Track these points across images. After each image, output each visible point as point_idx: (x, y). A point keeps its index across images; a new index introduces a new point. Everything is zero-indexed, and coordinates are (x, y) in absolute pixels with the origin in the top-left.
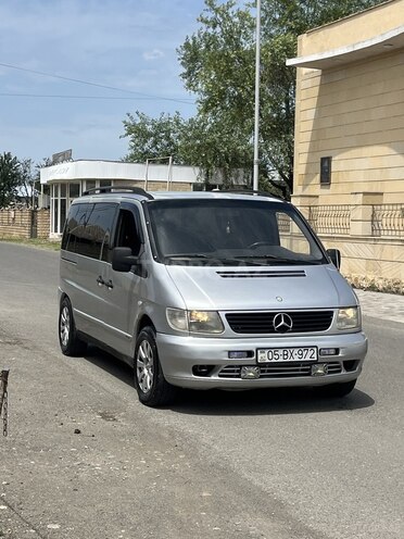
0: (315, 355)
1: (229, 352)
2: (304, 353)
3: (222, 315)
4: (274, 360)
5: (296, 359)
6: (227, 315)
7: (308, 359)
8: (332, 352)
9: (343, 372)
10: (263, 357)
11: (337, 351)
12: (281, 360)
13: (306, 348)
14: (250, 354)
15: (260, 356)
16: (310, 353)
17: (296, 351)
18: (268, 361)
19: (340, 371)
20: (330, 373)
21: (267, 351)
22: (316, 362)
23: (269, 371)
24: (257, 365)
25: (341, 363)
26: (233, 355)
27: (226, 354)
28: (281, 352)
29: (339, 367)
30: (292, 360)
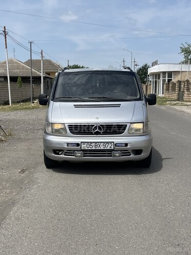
0: (113, 147)
1: (68, 144)
2: (107, 145)
3: (66, 125)
4: (90, 148)
5: (102, 148)
6: (68, 126)
7: (108, 148)
8: (124, 145)
9: (132, 156)
10: (84, 147)
11: (126, 145)
12: (94, 148)
13: (108, 143)
14: (78, 145)
16: (110, 145)
17: (102, 144)
18: (86, 148)
19: (130, 155)
20: (122, 156)
21: (86, 144)
22: (113, 150)
23: (89, 154)
24: (82, 150)
25: (130, 151)
26: (70, 145)
27: (66, 144)
28: (93, 144)
29: (129, 153)
30: (99, 148)
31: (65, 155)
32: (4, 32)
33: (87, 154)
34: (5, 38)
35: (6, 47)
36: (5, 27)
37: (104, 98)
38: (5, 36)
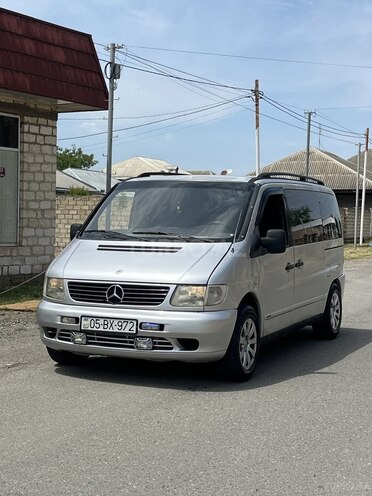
0: (134, 329)
1: (62, 317)
2: (124, 325)
3: (66, 282)
4: (95, 329)
5: (116, 330)
6: (69, 283)
7: (127, 331)
8: (156, 327)
9: (176, 350)
10: (86, 324)
11: (161, 327)
12: (101, 329)
13: (126, 320)
14: (77, 320)
15: (84, 322)
16: (129, 326)
17: (116, 322)
18: (90, 328)
19: (171, 349)
20: (155, 349)
21: (90, 319)
22: (136, 336)
24: (82, 331)
25: (170, 340)
26: (65, 320)
27: (59, 318)
28: (101, 321)
29: (169, 344)
30: (111, 330)
31: (59, 339)
32: (256, 92)
33: (94, 339)
34: (257, 105)
35: (257, 126)
36: (257, 81)
37: (160, 233)
38: (257, 101)
